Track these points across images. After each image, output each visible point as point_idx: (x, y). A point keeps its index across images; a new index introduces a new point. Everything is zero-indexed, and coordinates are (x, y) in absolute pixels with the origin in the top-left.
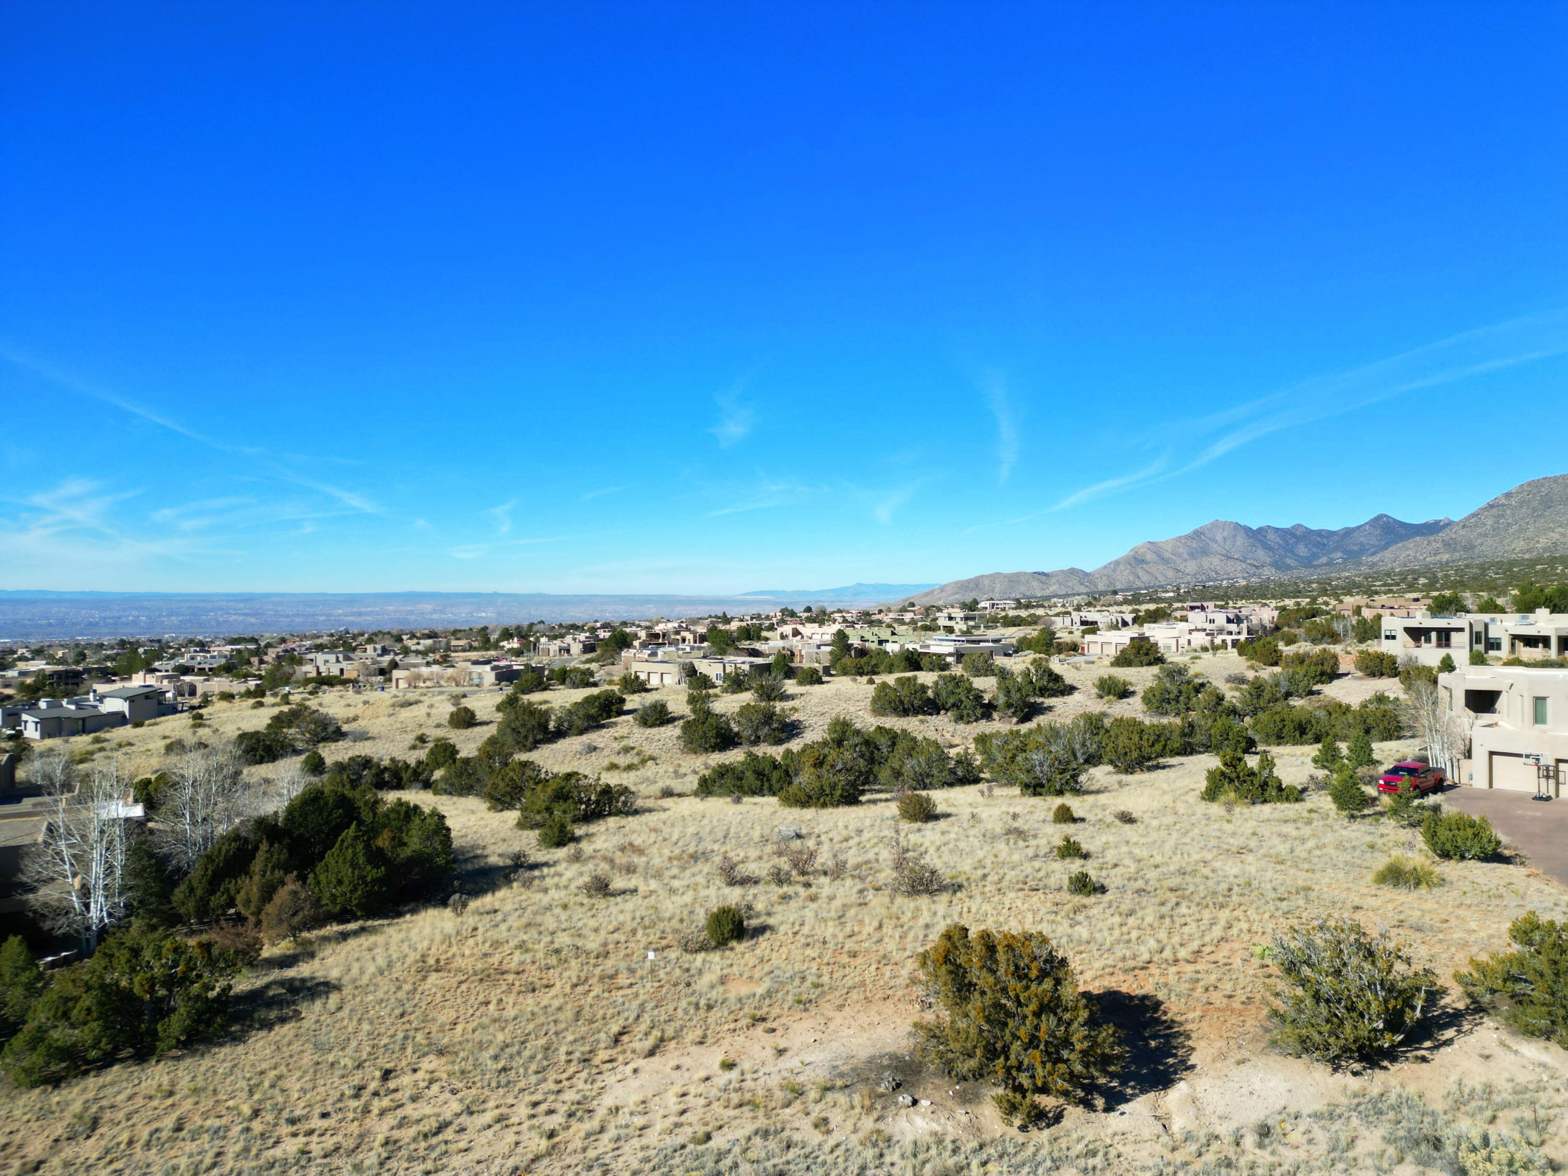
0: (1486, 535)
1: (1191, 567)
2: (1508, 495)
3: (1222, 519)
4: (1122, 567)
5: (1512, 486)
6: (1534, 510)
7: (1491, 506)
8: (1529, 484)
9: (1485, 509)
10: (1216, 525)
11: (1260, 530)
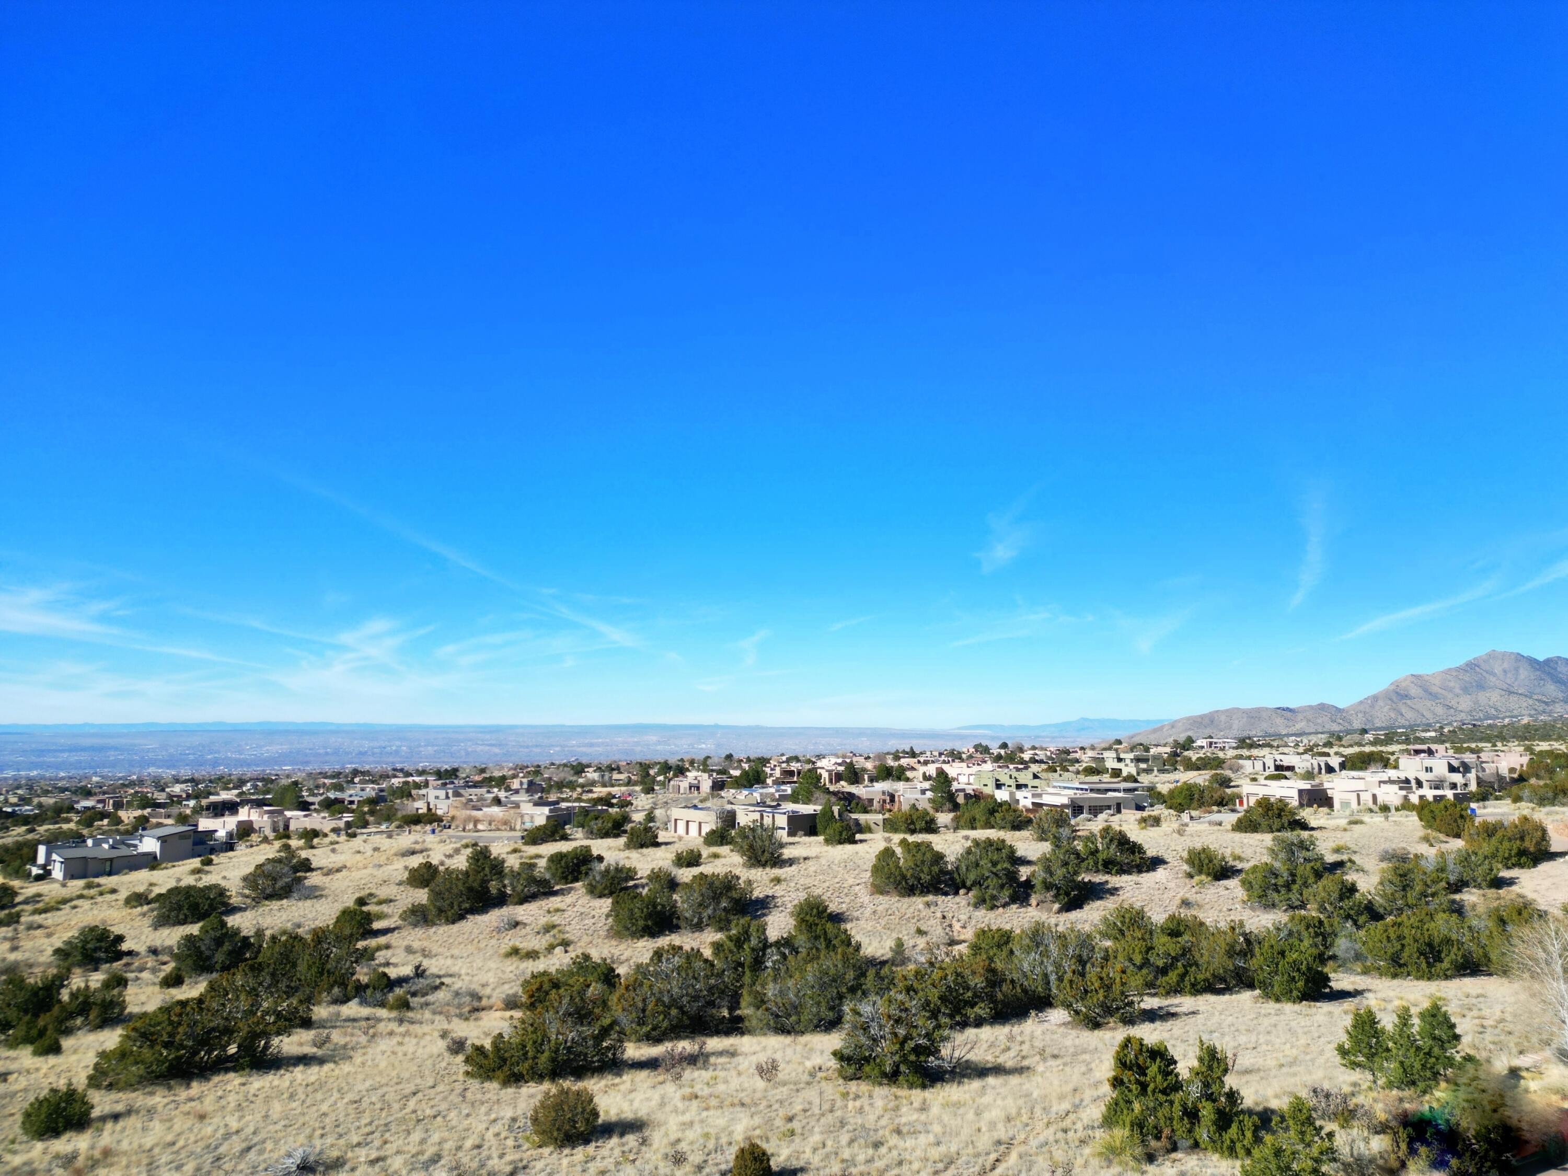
1: (1465, 703)
3: (1500, 648)
4: (1381, 703)
10: (1492, 655)
11: (1548, 662)
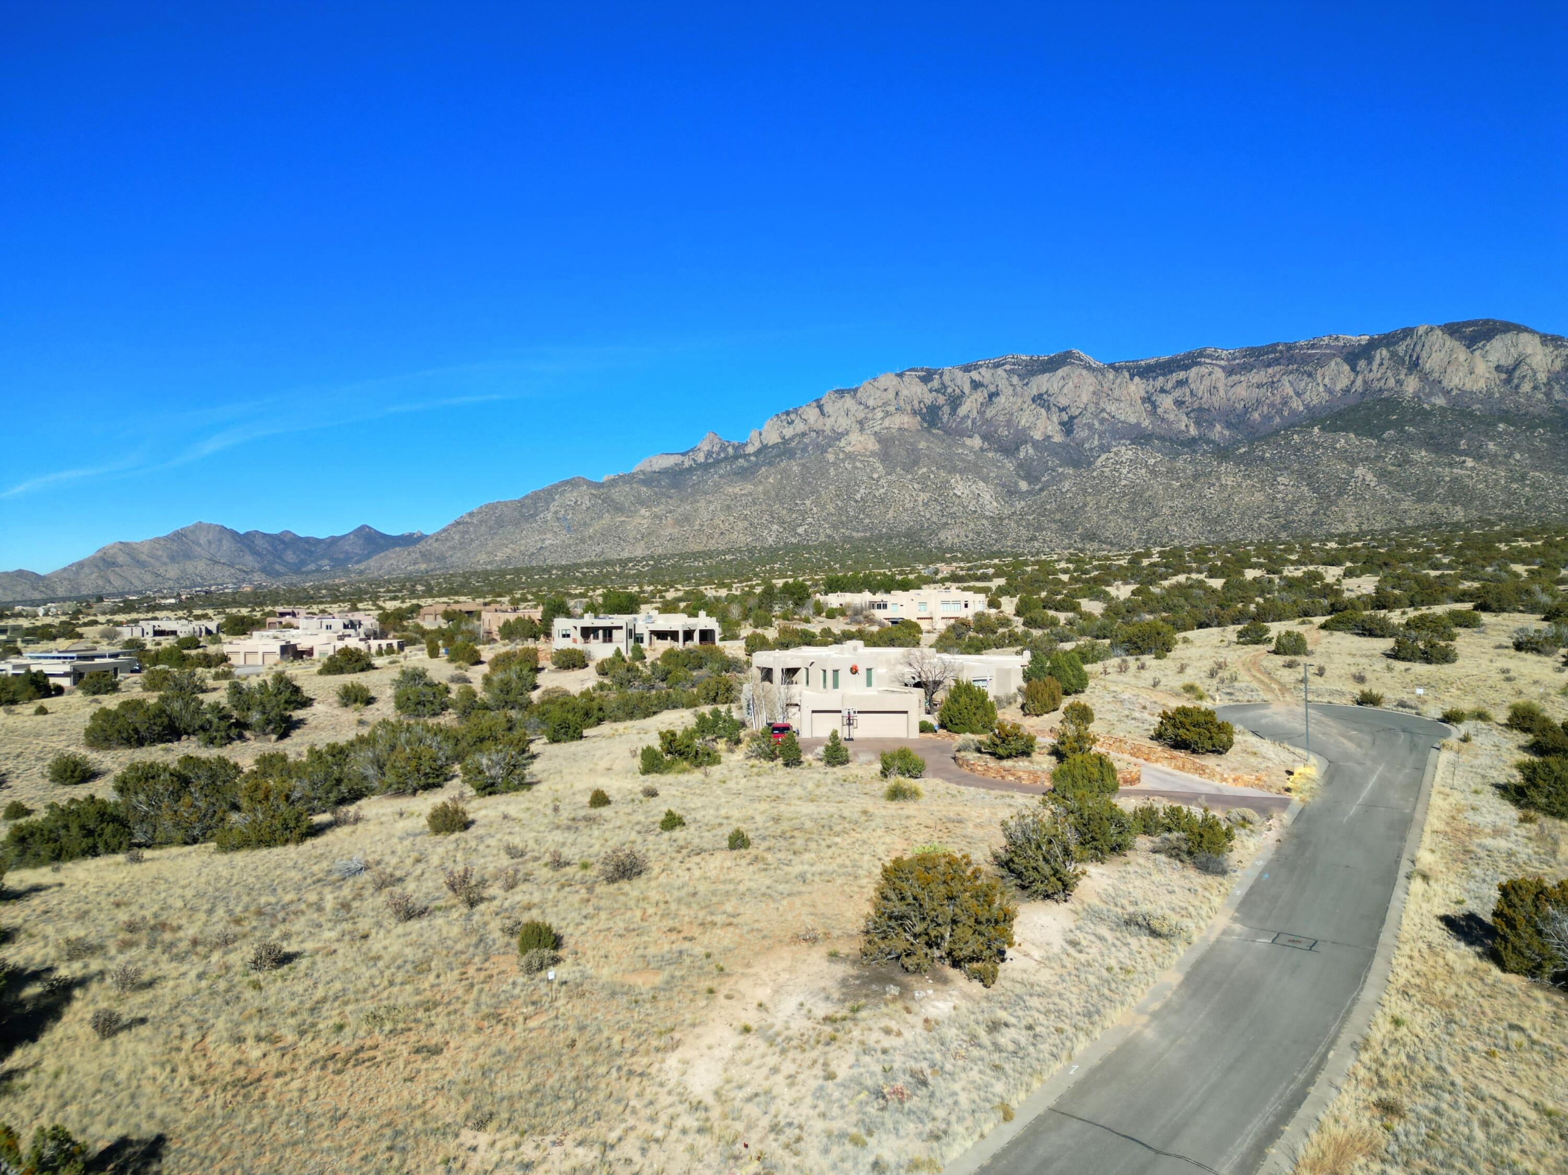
0: (454, 548)
1: (173, 571)
2: (471, 515)
3: (206, 521)
4: (87, 570)
5: (474, 508)
6: (491, 528)
7: (458, 523)
8: (486, 506)
9: (452, 525)
10: (199, 526)
11: (248, 534)
